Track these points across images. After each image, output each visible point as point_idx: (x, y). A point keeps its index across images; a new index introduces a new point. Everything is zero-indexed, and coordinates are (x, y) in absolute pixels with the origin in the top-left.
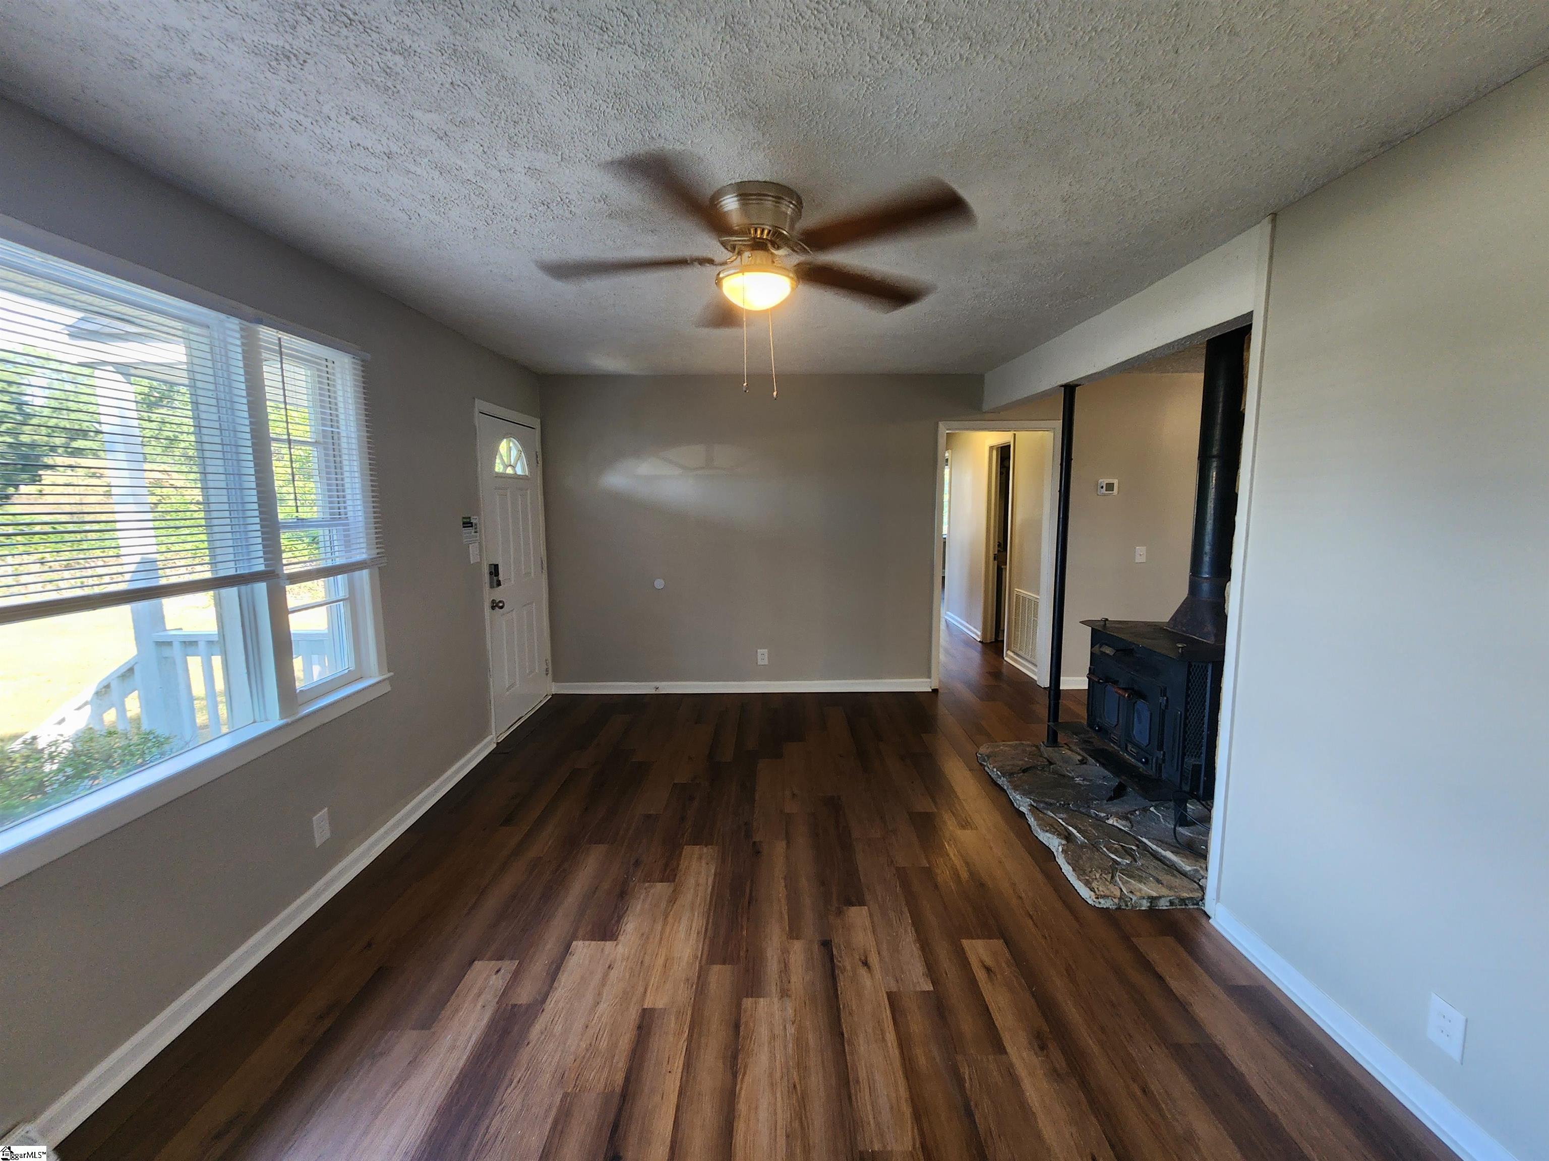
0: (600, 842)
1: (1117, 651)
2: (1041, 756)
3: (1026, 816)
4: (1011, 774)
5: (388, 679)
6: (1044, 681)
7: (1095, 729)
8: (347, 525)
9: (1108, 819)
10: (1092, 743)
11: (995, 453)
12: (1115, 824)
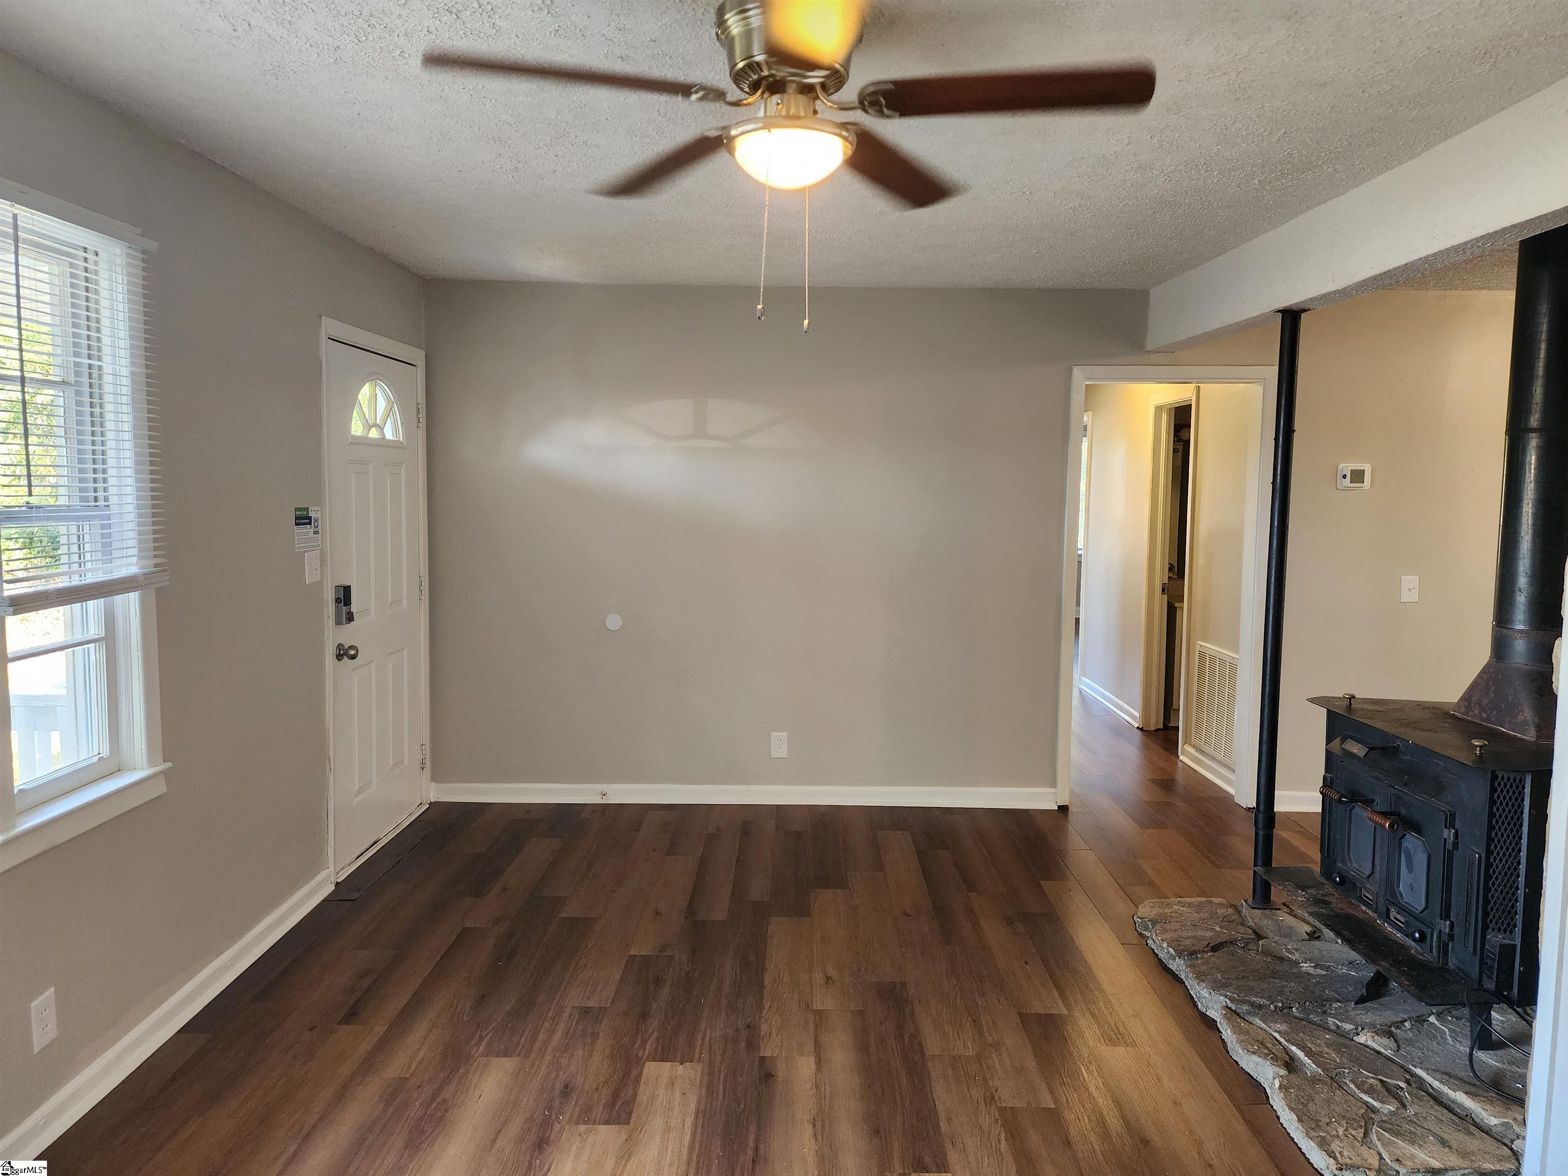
0: (506, 1054)
1: (1371, 749)
2: (1243, 924)
3: (1219, 1025)
4: (1192, 953)
5: (161, 773)
6: (1247, 796)
7: (1335, 881)
8: (109, 517)
9: (1358, 1034)
10: (1330, 903)
11: (1164, 417)
12: (1370, 1043)
